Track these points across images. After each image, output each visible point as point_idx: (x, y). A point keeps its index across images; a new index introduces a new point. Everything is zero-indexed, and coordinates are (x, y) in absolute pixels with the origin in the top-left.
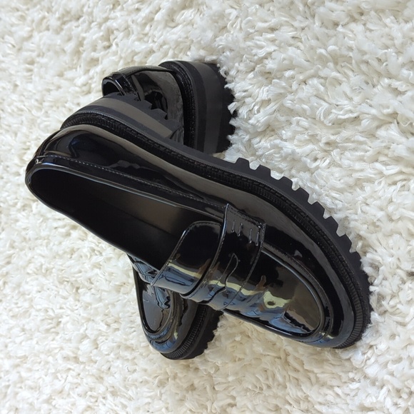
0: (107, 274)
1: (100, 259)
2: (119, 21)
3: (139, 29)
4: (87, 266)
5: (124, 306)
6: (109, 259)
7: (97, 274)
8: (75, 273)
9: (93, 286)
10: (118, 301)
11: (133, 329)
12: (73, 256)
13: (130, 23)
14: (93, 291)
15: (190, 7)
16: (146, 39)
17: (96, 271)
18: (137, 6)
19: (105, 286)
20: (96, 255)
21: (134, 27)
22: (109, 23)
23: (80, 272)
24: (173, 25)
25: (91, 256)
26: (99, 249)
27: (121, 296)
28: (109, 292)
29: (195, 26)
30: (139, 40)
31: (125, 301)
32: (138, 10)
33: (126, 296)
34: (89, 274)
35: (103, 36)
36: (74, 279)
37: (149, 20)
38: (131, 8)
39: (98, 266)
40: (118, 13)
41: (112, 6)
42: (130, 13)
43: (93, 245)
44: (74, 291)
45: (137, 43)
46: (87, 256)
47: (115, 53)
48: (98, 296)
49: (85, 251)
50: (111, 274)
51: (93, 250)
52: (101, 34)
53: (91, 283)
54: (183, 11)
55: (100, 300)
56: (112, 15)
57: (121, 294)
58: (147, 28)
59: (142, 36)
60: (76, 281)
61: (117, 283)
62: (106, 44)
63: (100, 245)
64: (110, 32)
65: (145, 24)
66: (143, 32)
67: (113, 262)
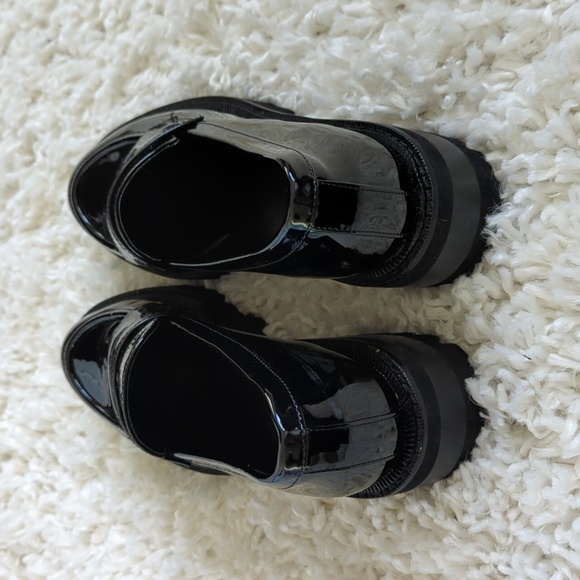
0: (65, 518)
1: (53, 497)
2: (44, 116)
3: (74, 118)
4: (33, 513)
5: (100, 563)
6: (66, 493)
7: (50, 524)
8: (14, 531)
9: (46, 545)
10: (88, 560)
12: (10, 504)
13: (59, 114)
14: (47, 553)
15: (146, 67)
16: (85, 132)
17: (48, 517)
18: (66, 87)
19: (64, 540)
20: (45, 492)
21: (66, 117)
22: (29, 125)
23: (22, 526)
24: (123, 100)
25: (38, 496)
26: (49, 481)
27: (93, 550)
28: (73, 548)
29: (157, 93)
30: (76, 135)
31: (99, 556)
32: (68, 93)
33: (101, 548)
34: (38, 526)
35: (21, 147)
36: (14, 541)
37: (88, 102)
38: (58, 93)
39: (49, 509)
40: (40, 107)
41: (29, 100)
42: (57, 100)
43: (39, 477)
44: (17, 563)
45: (72, 139)
46: (30, 498)
47: (42, 167)
48: (55, 561)
49: (28, 488)
50: (72, 516)
51: (40, 485)
52: (19, 144)
53: (43, 541)
55: (60, 566)
56: (32, 111)
57: (92, 547)
58: (86, 116)
59: (79, 129)
60: (18, 544)
61: (84, 528)
62: (28, 158)
63: (50, 474)
64: (32, 138)
65: (82, 111)
66: (80, 124)
67: (73, 496)
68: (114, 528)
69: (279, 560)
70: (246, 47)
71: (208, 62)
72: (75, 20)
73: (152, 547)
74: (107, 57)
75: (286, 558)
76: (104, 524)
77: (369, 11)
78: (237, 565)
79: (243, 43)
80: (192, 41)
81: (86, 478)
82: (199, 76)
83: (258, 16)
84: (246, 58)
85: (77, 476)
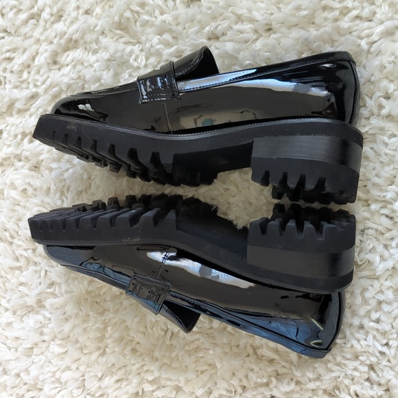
11: (58, 389)
16: (24, 85)
18: (8, 55)
24: (57, 67)
29: (85, 64)
32: (10, 59)
33: (41, 357)
54: (67, 53)
57: (34, 357)
58: (25, 75)
59: (18, 84)
61: (29, 346)
65: (21, 72)
66: (20, 80)
68: (52, 343)
69: (187, 348)
70: (160, 42)
71: (129, 48)
72: (14, 10)
73: (85, 352)
74: (42, 38)
75: (193, 346)
76: (44, 341)
77: (249, 30)
78: (157, 354)
79: (159, 39)
80: (116, 34)
81: (24, 313)
82: (122, 56)
83: (171, 25)
84: (160, 48)
85: (19, 313)
